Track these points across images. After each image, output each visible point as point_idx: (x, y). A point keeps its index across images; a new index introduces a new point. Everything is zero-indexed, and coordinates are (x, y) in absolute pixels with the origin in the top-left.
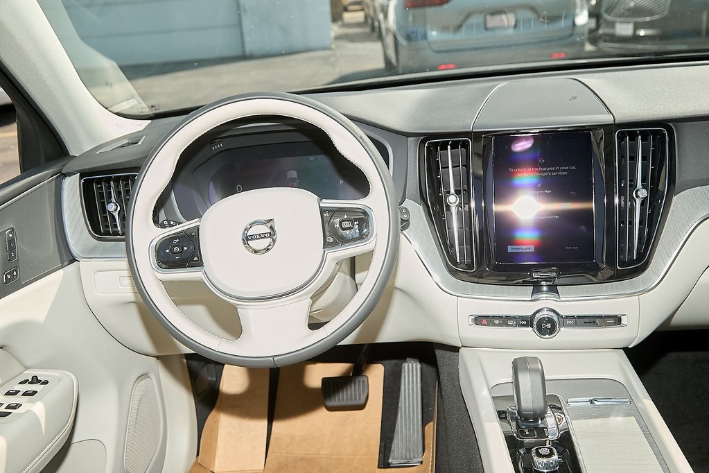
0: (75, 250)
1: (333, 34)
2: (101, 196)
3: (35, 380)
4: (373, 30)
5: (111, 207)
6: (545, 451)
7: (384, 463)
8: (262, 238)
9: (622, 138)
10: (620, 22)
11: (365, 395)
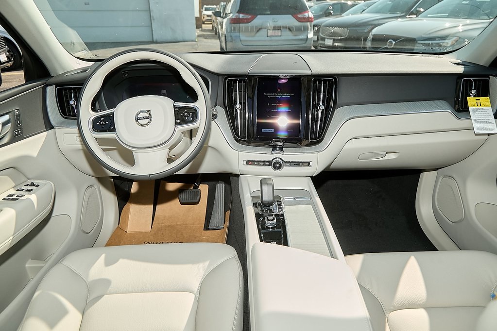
0: (53, 123)
1: (197, 34)
2: (67, 97)
3: (32, 184)
4: (216, 34)
5: (72, 102)
6: (271, 218)
7: (207, 228)
8: (144, 119)
9: (315, 81)
10: (327, 38)
11: (199, 198)
